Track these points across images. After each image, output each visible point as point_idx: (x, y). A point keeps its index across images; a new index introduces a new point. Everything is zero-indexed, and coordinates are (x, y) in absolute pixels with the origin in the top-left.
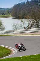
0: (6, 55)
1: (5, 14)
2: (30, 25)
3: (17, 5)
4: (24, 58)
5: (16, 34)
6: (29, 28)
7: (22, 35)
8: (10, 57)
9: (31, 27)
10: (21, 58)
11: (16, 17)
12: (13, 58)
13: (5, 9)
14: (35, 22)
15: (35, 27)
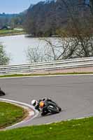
0: (14, 121)
1: (9, 27)
2: (68, 51)
3: (37, 5)
4: (56, 126)
5: (35, 73)
6: (65, 58)
7: (50, 74)
8: (23, 126)
9: (70, 56)
10: (49, 126)
11: (34, 32)
12: (30, 128)
13: (8, 15)
14: (80, 43)
15: (79, 56)
